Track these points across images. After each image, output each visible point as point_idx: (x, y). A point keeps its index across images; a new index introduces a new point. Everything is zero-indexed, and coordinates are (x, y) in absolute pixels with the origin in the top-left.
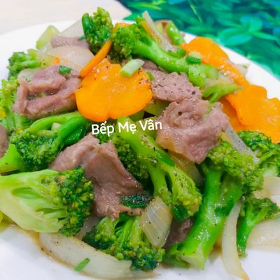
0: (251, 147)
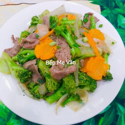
0: (79, 80)
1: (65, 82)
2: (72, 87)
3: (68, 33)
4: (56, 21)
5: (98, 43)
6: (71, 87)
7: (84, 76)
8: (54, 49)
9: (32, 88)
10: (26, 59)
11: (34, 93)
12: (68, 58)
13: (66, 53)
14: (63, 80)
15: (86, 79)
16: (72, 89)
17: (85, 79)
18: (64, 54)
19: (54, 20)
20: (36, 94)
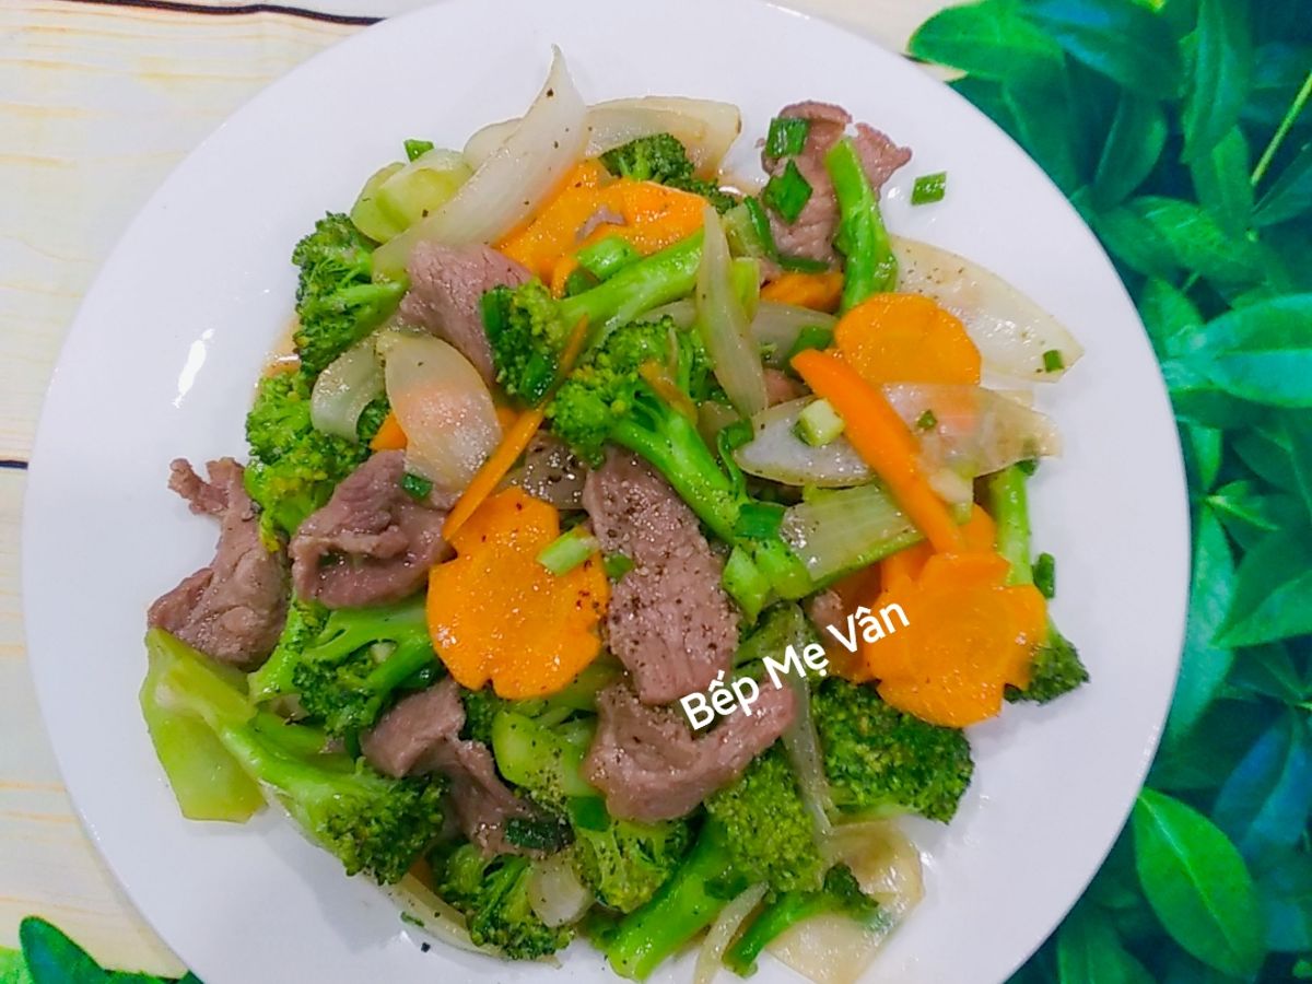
0: (831, 780)
1: (733, 831)
2: (790, 856)
3: (666, 419)
4: (543, 336)
5: (929, 421)
6: (781, 858)
7: (861, 749)
8: (586, 594)
9: (478, 890)
10: (376, 701)
11: (505, 925)
12: (713, 646)
13: (688, 603)
14: (712, 809)
15: (885, 760)
16: (789, 867)
17: (878, 767)
18: (671, 611)
19: (529, 328)
20: (519, 932)
